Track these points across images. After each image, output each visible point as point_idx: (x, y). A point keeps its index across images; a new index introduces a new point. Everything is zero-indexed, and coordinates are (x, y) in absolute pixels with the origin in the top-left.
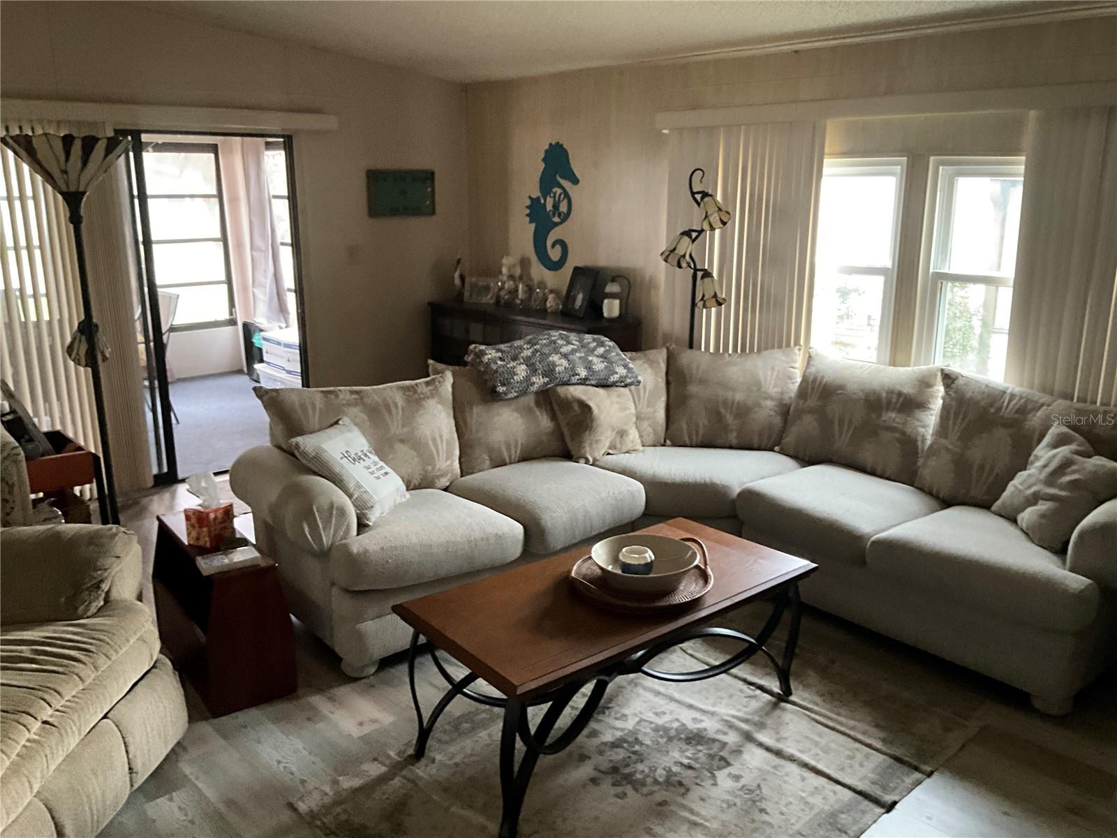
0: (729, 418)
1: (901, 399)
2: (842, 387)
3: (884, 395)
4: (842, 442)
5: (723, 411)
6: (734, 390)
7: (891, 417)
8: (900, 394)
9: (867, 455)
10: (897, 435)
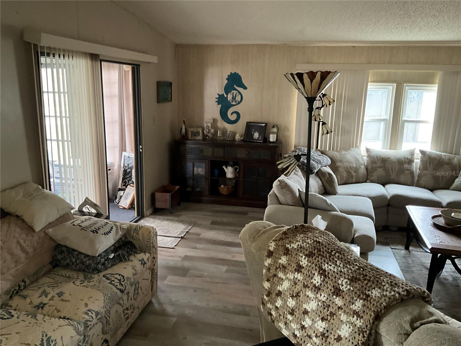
0: (353, 174)
1: (408, 160)
2: (389, 158)
3: (403, 159)
4: (393, 176)
5: (351, 171)
6: (352, 163)
7: (406, 166)
8: (407, 159)
9: (402, 179)
10: (409, 171)
